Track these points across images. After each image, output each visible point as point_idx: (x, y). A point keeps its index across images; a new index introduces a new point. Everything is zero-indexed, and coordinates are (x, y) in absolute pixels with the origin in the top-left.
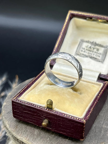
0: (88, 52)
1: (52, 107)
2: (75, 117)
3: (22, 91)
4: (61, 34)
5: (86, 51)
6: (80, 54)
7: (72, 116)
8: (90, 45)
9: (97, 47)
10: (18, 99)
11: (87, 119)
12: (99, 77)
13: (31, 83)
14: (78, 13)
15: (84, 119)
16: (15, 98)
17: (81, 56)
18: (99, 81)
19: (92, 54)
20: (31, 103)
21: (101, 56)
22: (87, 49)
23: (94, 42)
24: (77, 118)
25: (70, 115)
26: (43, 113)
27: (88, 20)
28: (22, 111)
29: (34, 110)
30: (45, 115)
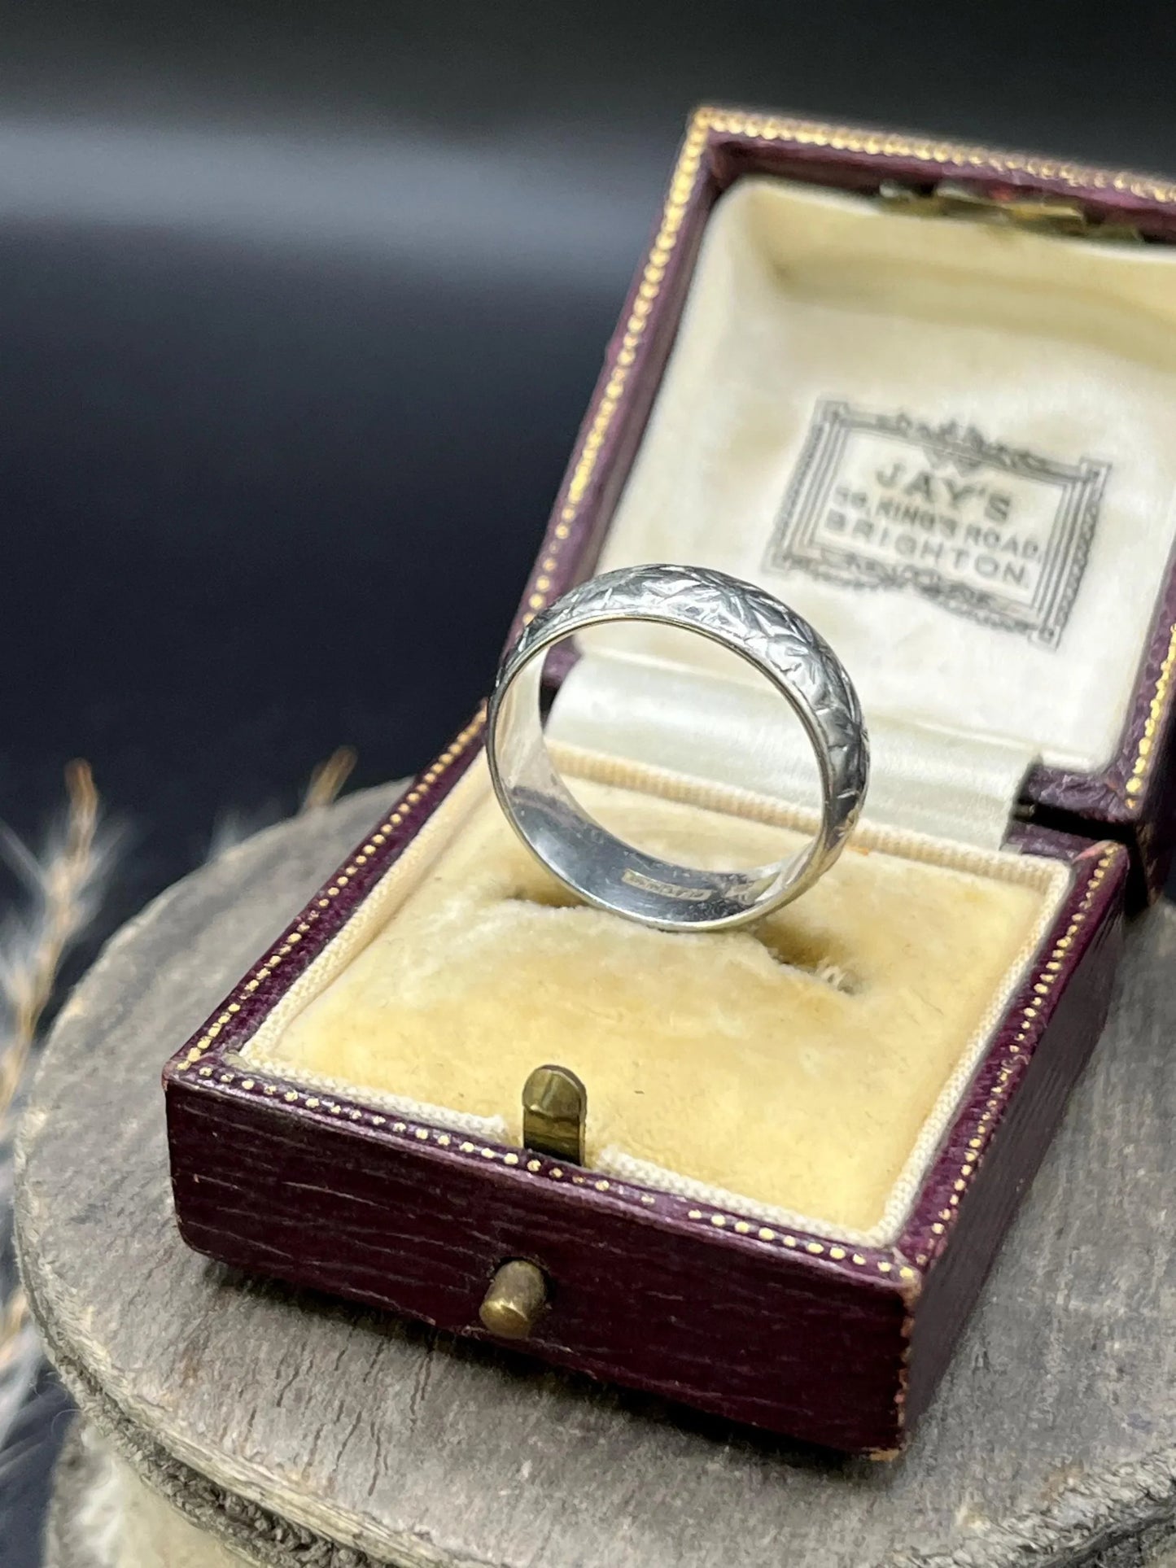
0: (898, 529)
1: (577, 1142)
2: (817, 1238)
3: (263, 973)
4: (626, 358)
5: (882, 523)
6: (825, 550)
7: (784, 1222)
8: (916, 459)
9: (991, 478)
10: (230, 1059)
11: (931, 1254)
12: (1023, 799)
13: (343, 881)
14: (786, 135)
15: (903, 1250)
16: (194, 1055)
17: (827, 578)
18: (1033, 836)
19: (938, 553)
20: (363, 1101)
21: (1033, 569)
22: (886, 507)
23: (962, 432)
24: (828, 1242)
25: (757, 1212)
26: (494, 1198)
27: (893, 205)
28: (271, 1180)
29: (396, 1175)
30: (510, 1220)
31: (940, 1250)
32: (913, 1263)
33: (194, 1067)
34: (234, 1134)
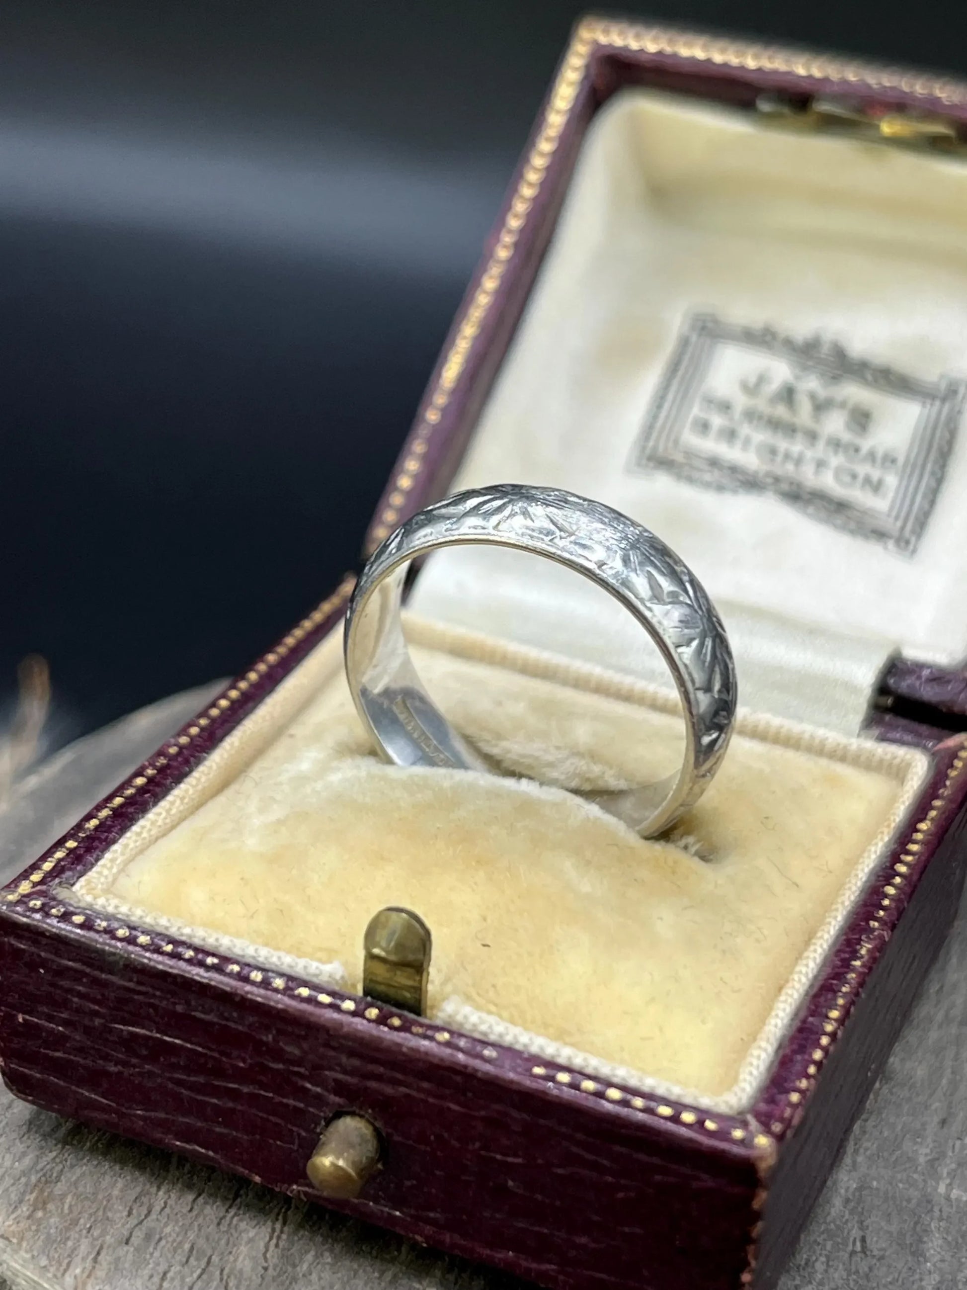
0: (760, 436)
1: (419, 990)
2: (667, 1102)
3: (105, 813)
4: (503, 254)
5: (745, 430)
6: (688, 453)
7: (633, 1082)
8: (780, 371)
9: (854, 392)
10: (62, 893)
11: (787, 1123)
13: (194, 731)
14: (668, 49)
15: (758, 1115)
16: (25, 887)
17: (690, 480)
19: (799, 461)
20: (197, 942)
21: (892, 481)
22: (750, 415)
24: (679, 1107)
25: (605, 1070)
26: (327, 1045)
27: (769, 119)
28: (97, 1022)
29: (227, 1019)
30: (345, 1072)
31: (796, 1121)
32: (768, 1131)
33: (23, 900)
34: (62, 972)
